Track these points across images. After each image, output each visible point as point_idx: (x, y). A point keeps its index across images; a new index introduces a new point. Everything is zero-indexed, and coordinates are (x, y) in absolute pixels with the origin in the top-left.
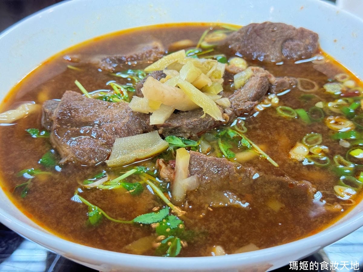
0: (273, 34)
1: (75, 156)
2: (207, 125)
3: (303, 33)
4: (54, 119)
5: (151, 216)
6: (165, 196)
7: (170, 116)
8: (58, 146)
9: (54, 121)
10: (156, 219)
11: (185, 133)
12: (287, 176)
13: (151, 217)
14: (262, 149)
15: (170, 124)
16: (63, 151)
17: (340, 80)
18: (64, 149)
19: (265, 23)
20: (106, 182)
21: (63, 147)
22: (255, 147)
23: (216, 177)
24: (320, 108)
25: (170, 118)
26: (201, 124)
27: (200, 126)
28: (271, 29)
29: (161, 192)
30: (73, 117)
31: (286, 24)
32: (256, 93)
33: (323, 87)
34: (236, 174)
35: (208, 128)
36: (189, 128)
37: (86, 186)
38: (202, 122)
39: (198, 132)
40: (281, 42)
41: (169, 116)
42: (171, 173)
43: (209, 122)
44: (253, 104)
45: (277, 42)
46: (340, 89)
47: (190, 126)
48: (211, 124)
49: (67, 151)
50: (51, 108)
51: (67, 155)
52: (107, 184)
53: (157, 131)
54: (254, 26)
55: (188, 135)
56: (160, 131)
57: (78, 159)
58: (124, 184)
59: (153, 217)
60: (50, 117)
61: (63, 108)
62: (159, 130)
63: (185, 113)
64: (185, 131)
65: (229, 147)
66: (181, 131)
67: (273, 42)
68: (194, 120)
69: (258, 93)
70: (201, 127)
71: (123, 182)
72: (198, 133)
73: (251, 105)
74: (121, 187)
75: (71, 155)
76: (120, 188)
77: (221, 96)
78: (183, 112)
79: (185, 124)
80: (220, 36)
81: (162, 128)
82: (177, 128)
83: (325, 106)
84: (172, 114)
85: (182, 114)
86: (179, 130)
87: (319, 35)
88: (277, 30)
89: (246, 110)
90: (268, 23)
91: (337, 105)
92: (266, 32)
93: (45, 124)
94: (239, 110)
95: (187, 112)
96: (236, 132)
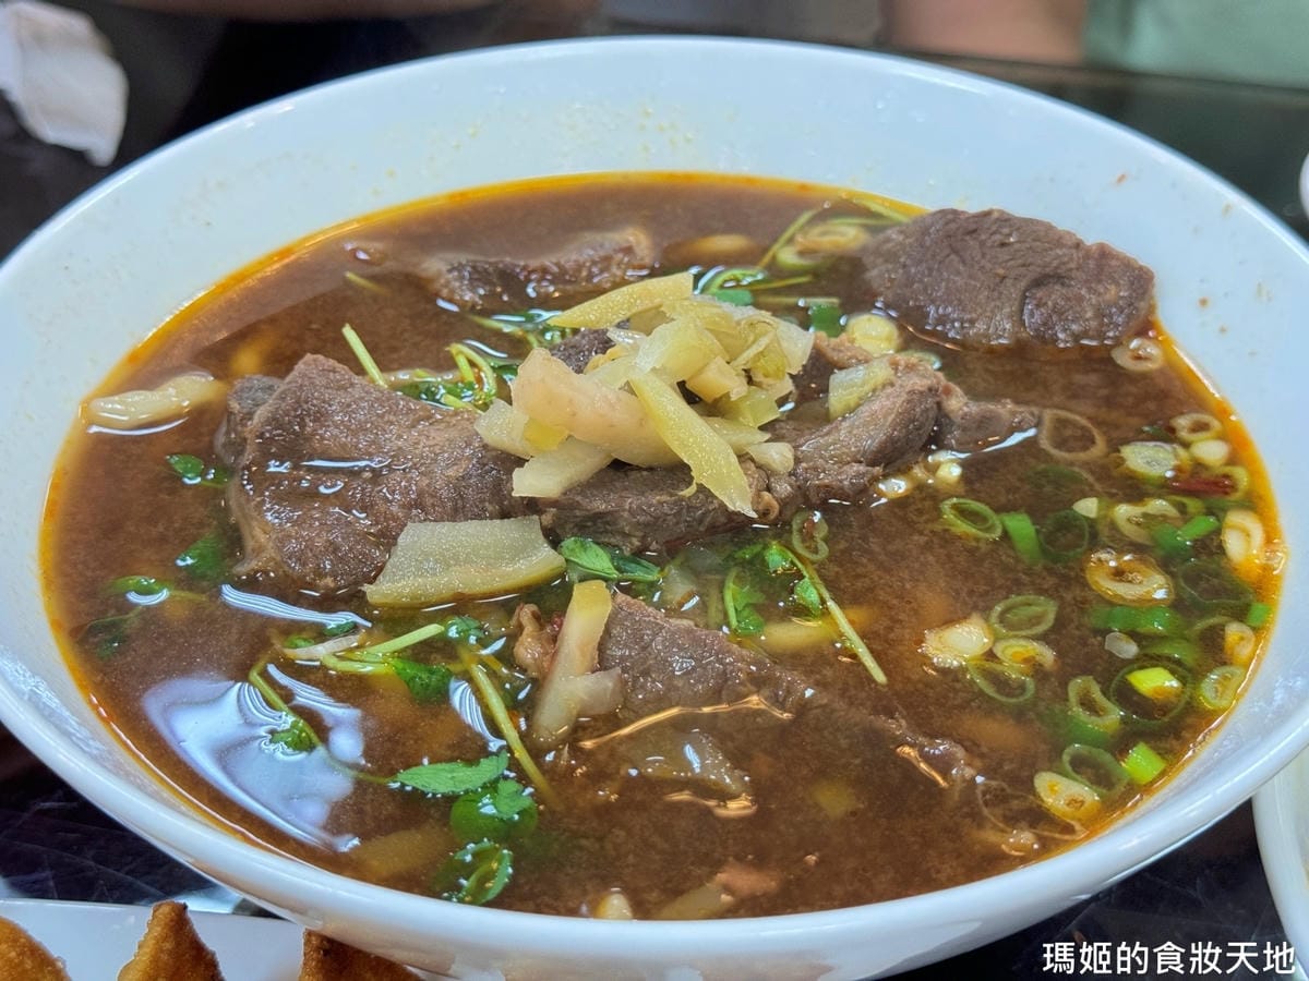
0: (1003, 255)
1: (279, 558)
2: (701, 521)
3: (1103, 262)
4: (249, 436)
5: (452, 771)
6: (511, 719)
7: (590, 475)
8: (242, 521)
9: (249, 441)
10: (462, 782)
11: (626, 536)
12: (903, 717)
13: (450, 776)
14: (852, 622)
15: (577, 502)
16: (253, 537)
17: (1184, 434)
18: (258, 532)
19: (987, 214)
20: (351, 650)
21: (255, 523)
22: (832, 612)
23: (680, 685)
24: (1087, 518)
25: (588, 482)
26: (679, 513)
27: (675, 520)
28: (998, 237)
29: (503, 706)
30: (308, 439)
31: (1054, 224)
32: (886, 442)
33: (1119, 451)
34: (745, 686)
35: (702, 529)
36: (638, 523)
37: (290, 653)
38: (682, 509)
39: (668, 539)
40: (1023, 284)
41: (583, 478)
42: (546, 654)
43: (708, 512)
44: (864, 474)
45: (1009, 282)
46: (1174, 462)
47: (642, 519)
48: (713, 518)
49: (263, 538)
50: (253, 400)
51: (259, 550)
52: (350, 655)
53: (536, 517)
54: (950, 216)
55: (636, 542)
56: (547, 519)
57: (286, 568)
58: (400, 665)
59: (455, 775)
60: (239, 428)
61: (284, 404)
62: (544, 517)
63: (645, 473)
64: (627, 529)
65: (754, 601)
66: (614, 528)
67: (998, 280)
68: (658, 499)
69: (891, 440)
70: (677, 523)
71: (398, 657)
72: (667, 542)
73: (859, 475)
74: (392, 670)
75: (270, 552)
76: (387, 674)
77: (767, 436)
78: (639, 469)
79: (627, 507)
80: (846, 235)
81: (554, 510)
82: (599, 518)
83: (1103, 513)
84: (601, 471)
85: (634, 475)
86: (608, 523)
87: (1155, 274)
88: (1016, 242)
89: (842, 488)
90: (996, 215)
91: (1145, 515)
92: (982, 244)
93: (224, 445)
94: (818, 486)
95: (651, 469)
96: (791, 555)
